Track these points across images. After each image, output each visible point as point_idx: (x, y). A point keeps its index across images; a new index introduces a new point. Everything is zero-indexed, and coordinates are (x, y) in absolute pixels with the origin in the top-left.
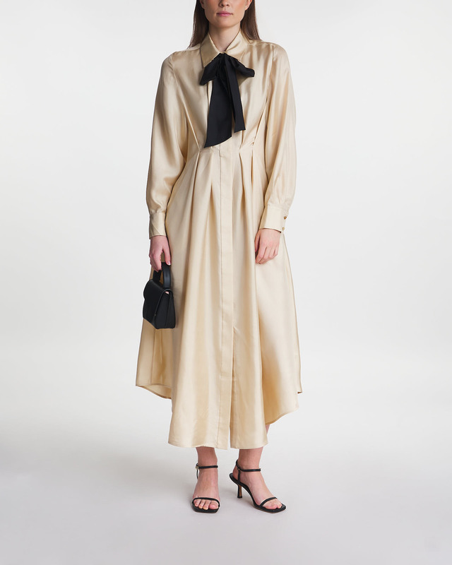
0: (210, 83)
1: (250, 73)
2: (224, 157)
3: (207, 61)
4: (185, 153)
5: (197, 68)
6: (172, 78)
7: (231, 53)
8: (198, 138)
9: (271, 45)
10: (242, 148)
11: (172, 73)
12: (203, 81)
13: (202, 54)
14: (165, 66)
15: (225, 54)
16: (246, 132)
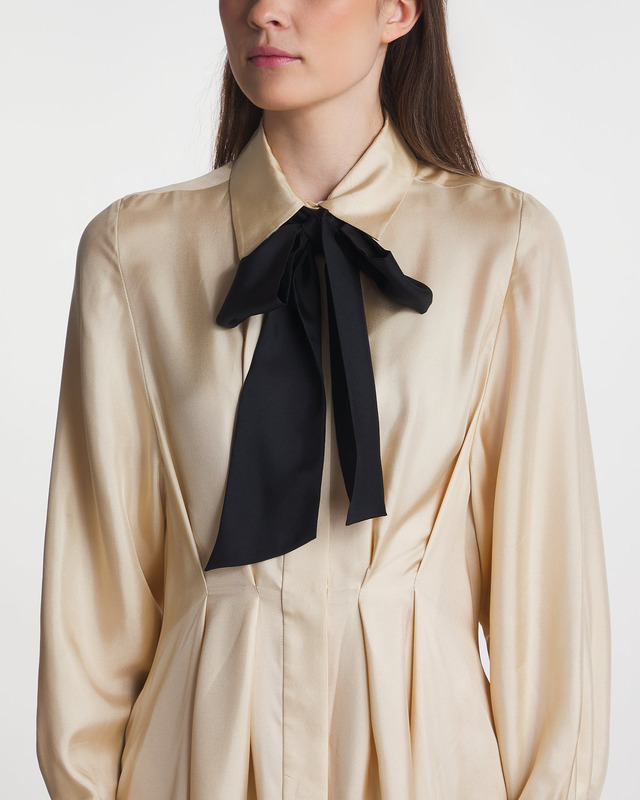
0: (255, 324)
1: (415, 297)
2: (300, 618)
3: (253, 236)
4: (156, 583)
5: (215, 261)
6: (114, 301)
7: (348, 208)
8: (198, 528)
9: (508, 191)
10: (369, 584)
11: (117, 282)
12: (230, 315)
13: (237, 209)
14: (94, 242)
15: (322, 213)
16: (385, 523)
